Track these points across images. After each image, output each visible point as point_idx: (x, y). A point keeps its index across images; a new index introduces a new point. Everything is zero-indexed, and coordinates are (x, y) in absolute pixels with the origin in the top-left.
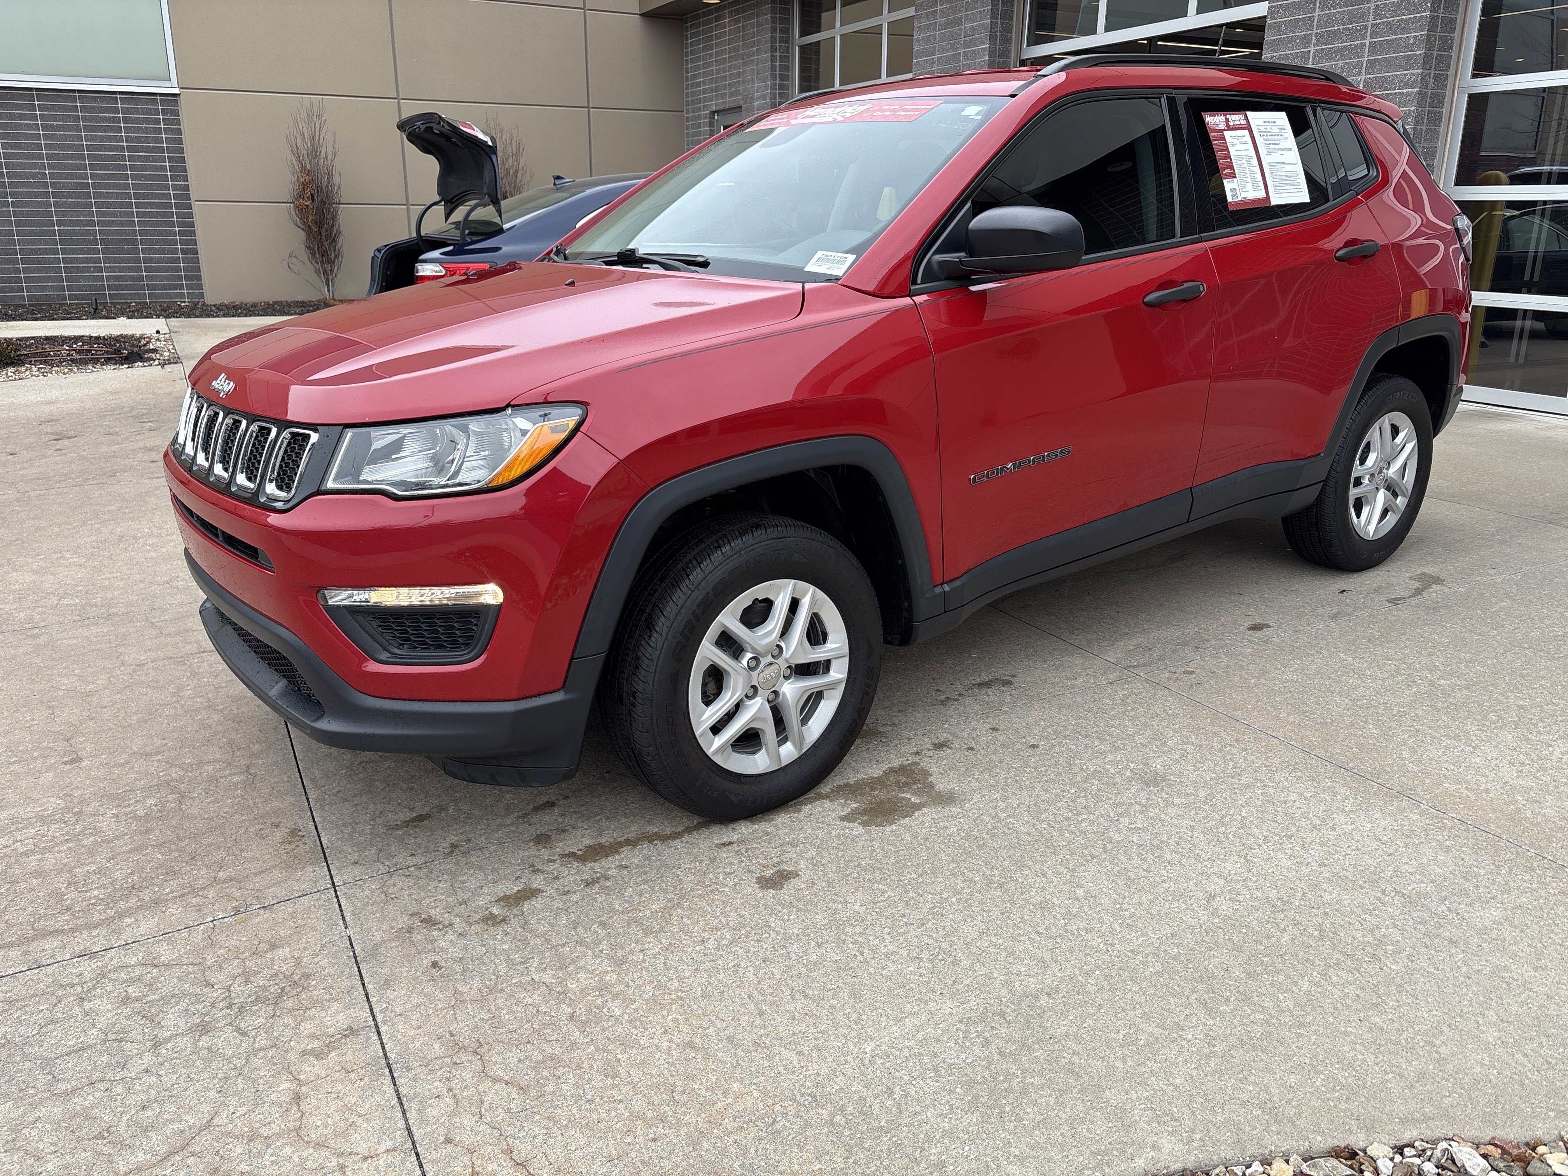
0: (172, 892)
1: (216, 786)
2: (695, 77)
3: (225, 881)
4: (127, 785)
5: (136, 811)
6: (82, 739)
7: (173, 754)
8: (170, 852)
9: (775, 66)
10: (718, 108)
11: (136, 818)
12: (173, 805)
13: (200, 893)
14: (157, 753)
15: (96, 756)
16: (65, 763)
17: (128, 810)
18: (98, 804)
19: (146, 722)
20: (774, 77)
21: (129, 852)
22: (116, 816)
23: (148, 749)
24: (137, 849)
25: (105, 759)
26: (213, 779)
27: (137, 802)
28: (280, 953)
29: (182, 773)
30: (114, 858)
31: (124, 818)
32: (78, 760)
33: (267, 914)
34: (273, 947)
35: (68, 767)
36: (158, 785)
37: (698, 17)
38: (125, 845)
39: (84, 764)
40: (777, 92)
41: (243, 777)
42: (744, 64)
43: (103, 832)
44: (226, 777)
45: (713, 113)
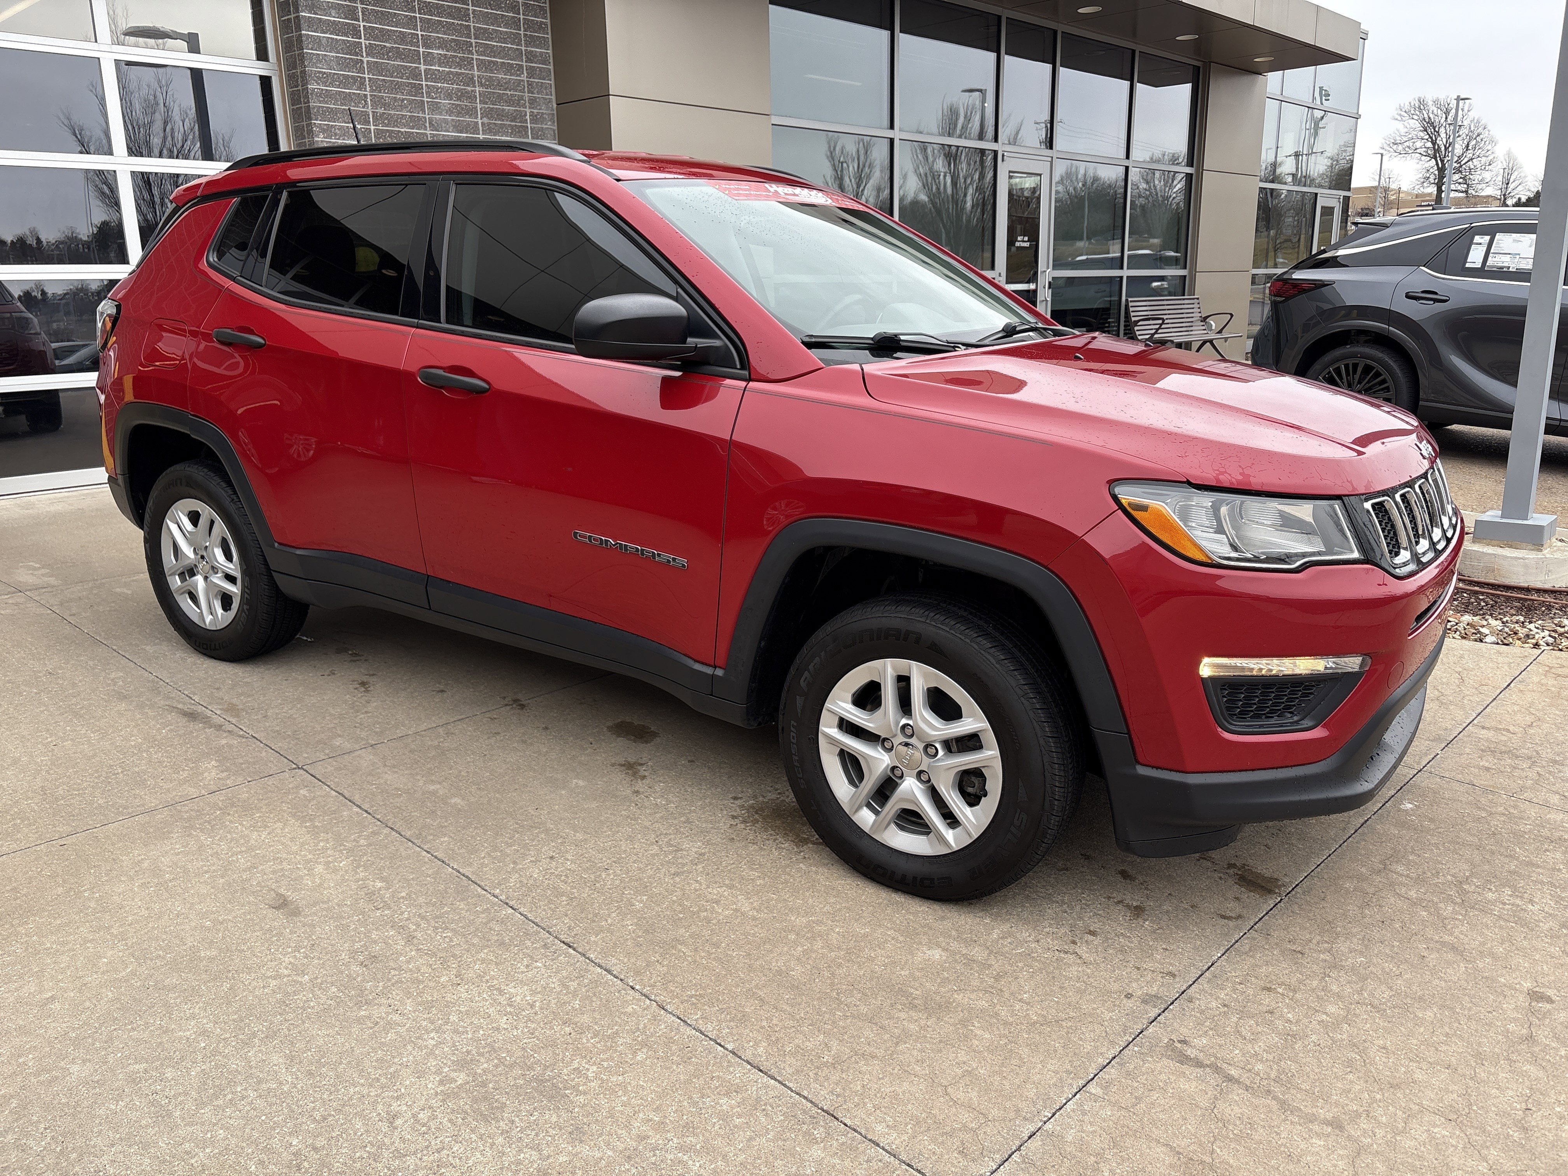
0: (1526, 824)
1: (1425, 873)
3: (1484, 809)
4: (1501, 927)
5: (1510, 896)
6: (1511, 1027)
7: (1429, 932)
8: (1507, 848)
11: (1515, 889)
12: (1475, 880)
13: (1507, 813)
14: (1444, 944)
15: (1511, 988)
16: (1550, 1000)
17: (1518, 902)
18: (1541, 924)
19: (1421, 999)
21: (1538, 867)
22: (1531, 902)
23: (1450, 956)
24: (1530, 864)
25: (1502, 976)
26: (1420, 880)
27: (1504, 904)
28: (1487, 764)
29: (1442, 905)
30: (1554, 869)
31: (1526, 895)
32: (1536, 996)
33: (1475, 782)
34: (1488, 769)
35: (1550, 993)
36: (1473, 908)
38: (1539, 874)
39: (1527, 985)
41: (1394, 867)
43: (1551, 895)
44: (1408, 876)
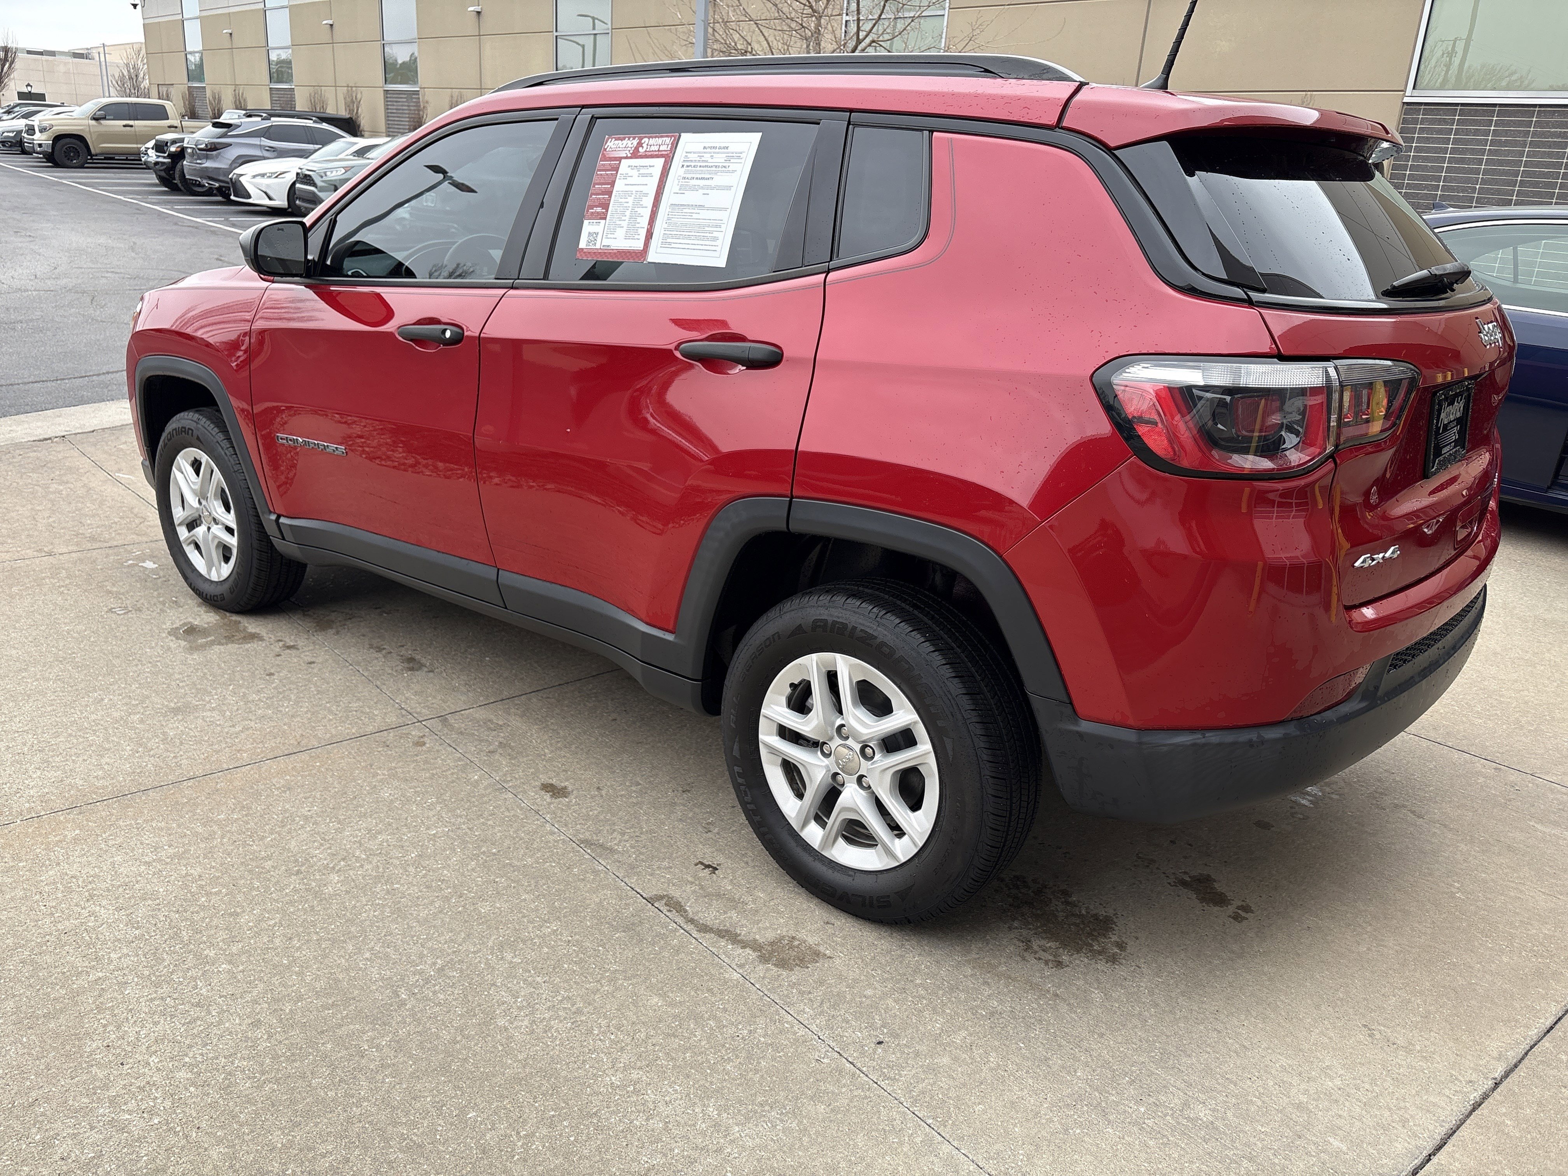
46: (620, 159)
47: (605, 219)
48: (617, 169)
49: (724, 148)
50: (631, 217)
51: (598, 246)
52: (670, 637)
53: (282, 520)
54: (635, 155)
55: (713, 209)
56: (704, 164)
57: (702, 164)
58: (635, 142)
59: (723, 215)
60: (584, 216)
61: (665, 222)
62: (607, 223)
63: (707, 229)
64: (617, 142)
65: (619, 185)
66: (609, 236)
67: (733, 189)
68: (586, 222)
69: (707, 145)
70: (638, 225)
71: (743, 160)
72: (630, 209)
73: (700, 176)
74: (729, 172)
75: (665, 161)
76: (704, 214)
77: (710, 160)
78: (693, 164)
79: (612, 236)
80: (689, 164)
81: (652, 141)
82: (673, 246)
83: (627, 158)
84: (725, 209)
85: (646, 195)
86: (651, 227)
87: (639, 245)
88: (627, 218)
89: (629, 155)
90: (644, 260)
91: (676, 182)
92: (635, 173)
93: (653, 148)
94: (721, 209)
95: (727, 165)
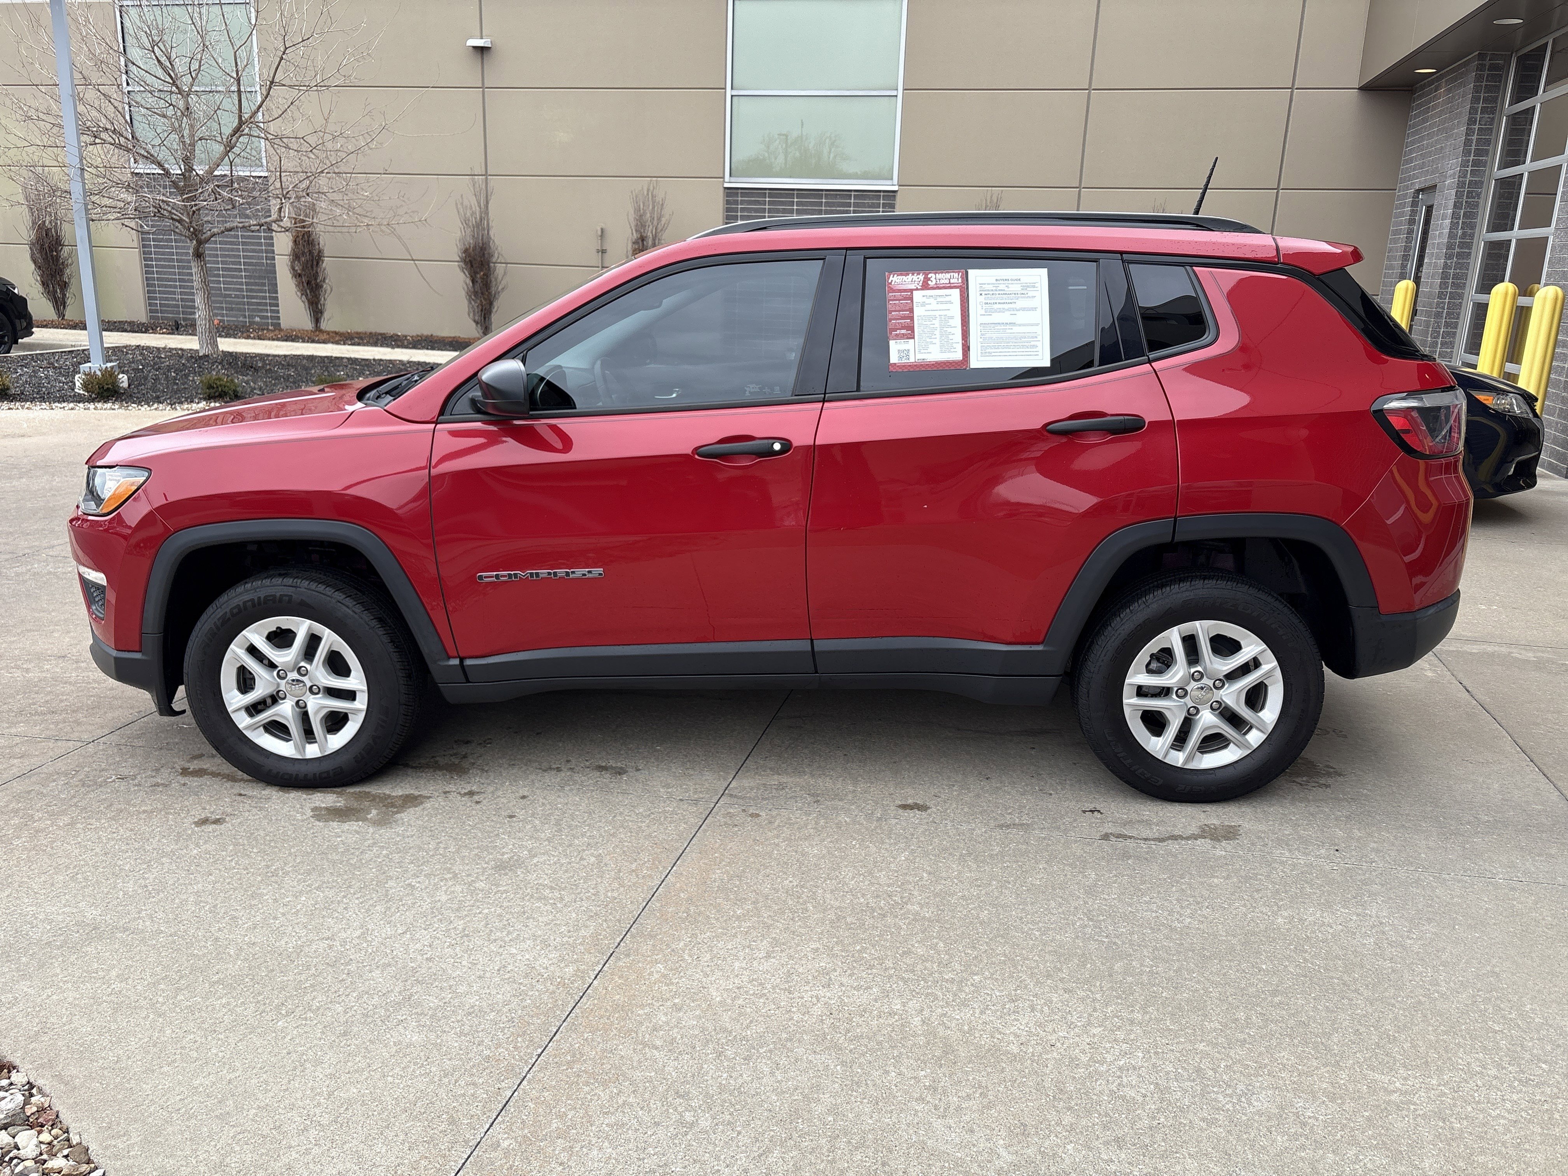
2: (1411, 152)
9: (1471, 141)
10: (1422, 186)
20: (1467, 153)
37: (1423, 87)
40: (1469, 169)
42: (1447, 138)
45: (1418, 191)
46: (911, 291)
47: (914, 338)
48: (911, 299)
49: (1016, 280)
50: (942, 335)
51: (912, 360)
52: (1040, 648)
53: (468, 662)
54: (925, 286)
55: (1024, 325)
56: (1003, 292)
57: (1001, 292)
58: (921, 277)
59: (1037, 329)
60: (888, 338)
61: (979, 337)
62: (916, 341)
63: (1023, 340)
64: (899, 277)
65: (918, 312)
66: (922, 351)
67: (1039, 310)
68: (892, 343)
69: (998, 278)
70: (951, 341)
71: (1039, 289)
72: (938, 329)
73: (1003, 301)
74: (1029, 297)
75: (961, 291)
76: (1016, 329)
77: (1006, 289)
78: (991, 293)
79: (926, 351)
80: (986, 293)
81: (939, 276)
82: (993, 354)
83: (917, 289)
84: (1037, 325)
85: (952, 318)
86: (966, 341)
87: (958, 356)
88: (938, 336)
89: (919, 287)
90: (967, 367)
91: (979, 307)
92: (931, 300)
93: (942, 282)
94: (1032, 325)
95: (1026, 292)
